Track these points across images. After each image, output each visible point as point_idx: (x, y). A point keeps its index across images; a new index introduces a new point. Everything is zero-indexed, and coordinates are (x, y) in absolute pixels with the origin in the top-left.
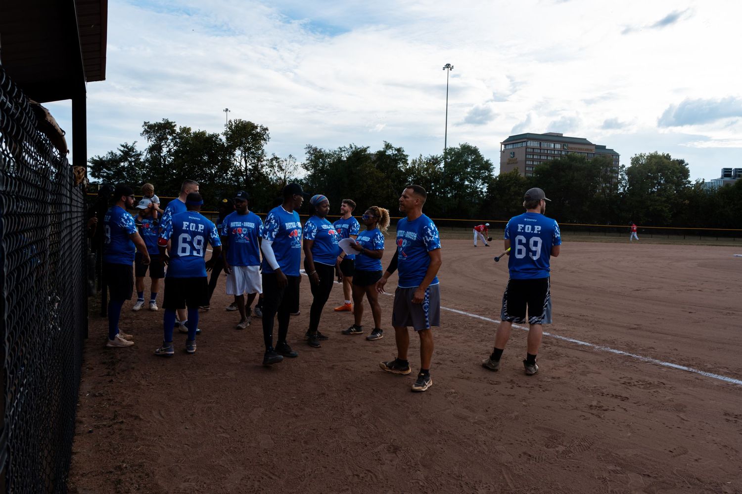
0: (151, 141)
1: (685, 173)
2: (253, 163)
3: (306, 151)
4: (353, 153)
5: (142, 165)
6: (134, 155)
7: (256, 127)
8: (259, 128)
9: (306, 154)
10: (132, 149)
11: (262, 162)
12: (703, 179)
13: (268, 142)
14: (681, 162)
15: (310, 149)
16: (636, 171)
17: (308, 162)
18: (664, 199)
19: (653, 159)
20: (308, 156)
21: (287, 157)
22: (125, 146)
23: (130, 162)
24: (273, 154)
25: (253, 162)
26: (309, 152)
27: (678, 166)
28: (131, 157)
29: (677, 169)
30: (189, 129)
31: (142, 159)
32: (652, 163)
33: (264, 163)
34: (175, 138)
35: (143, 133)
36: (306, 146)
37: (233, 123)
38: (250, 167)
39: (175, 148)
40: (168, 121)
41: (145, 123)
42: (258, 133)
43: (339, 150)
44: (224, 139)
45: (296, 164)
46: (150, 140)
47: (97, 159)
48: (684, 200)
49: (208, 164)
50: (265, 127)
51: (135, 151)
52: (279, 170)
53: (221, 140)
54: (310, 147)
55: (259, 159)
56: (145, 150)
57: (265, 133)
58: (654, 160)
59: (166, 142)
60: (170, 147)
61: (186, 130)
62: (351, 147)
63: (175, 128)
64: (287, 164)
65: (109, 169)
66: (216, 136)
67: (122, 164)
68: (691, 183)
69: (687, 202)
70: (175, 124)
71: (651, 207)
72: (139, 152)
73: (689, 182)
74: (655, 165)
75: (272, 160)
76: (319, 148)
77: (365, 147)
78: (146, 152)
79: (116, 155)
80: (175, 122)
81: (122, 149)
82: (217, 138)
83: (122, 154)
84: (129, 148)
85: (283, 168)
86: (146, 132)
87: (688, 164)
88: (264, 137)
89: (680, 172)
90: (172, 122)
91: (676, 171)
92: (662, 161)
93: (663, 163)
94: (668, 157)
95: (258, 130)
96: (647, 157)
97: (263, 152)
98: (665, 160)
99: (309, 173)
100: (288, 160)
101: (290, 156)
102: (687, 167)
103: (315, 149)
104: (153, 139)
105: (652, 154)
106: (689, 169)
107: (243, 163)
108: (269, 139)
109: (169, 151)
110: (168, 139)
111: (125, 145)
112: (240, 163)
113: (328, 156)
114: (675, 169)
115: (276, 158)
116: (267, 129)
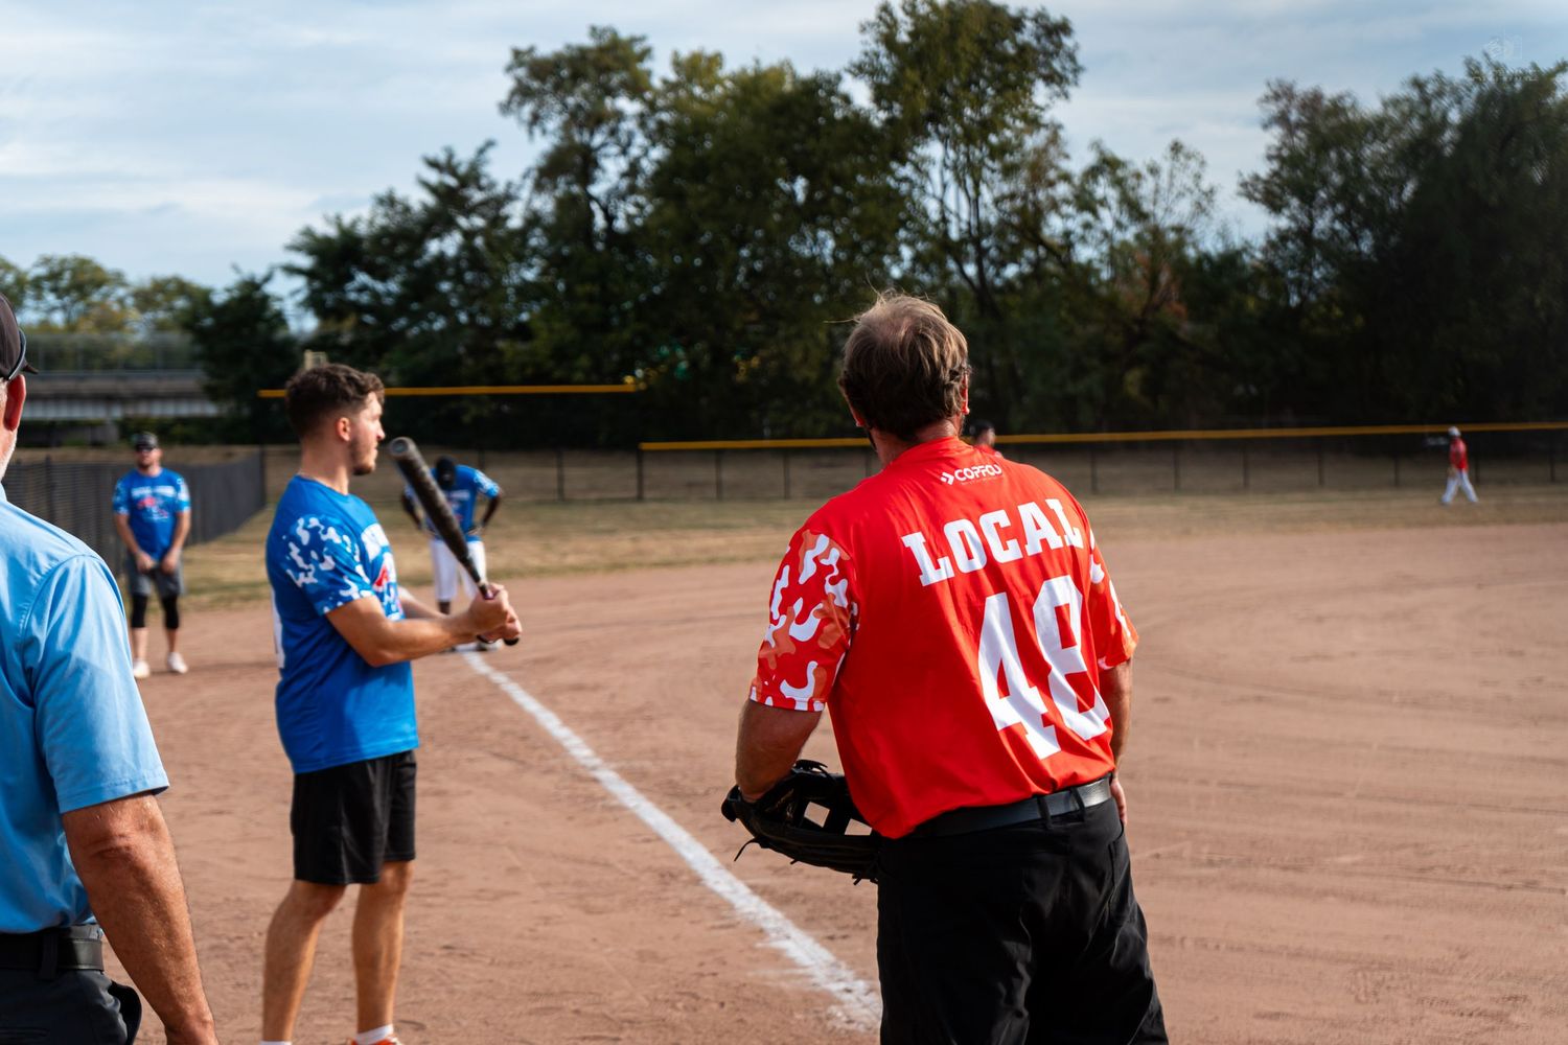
0: (544, 132)
2: (1012, 196)
3: (1265, 117)
4: (1485, 100)
5: (514, 246)
6: (484, 203)
7: (1017, 24)
8: (1029, 25)
9: (1266, 127)
10: (472, 177)
11: (1051, 184)
13: (1071, 90)
15: (1283, 103)
17: (1275, 165)
20: (1275, 135)
21: (1160, 155)
22: (448, 167)
23: (469, 235)
24: (1096, 145)
25: (1006, 188)
26: (1282, 119)
28: (468, 212)
30: (716, 60)
31: (515, 216)
33: (1062, 190)
34: (652, 107)
35: (509, 102)
36: (1264, 91)
37: (900, 15)
38: (991, 215)
39: (658, 153)
40: (615, 34)
41: (517, 53)
42: (1023, 49)
43: (1415, 94)
44: (860, 94)
45: (1205, 185)
46: (537, 131)
47: (331, 231)
49: (810, 215)
50: (1055, 16)
51: (484, 182)
52: (1125, 219)
53: (847, 99)
54: (1283, 93)
55: (1038, 171)
56: (525, 176)
57: (1059, 45)
59: (613, 132)
60: (635, 151)
61: (697, 68)
62: (1475, 74)
63: (646, 65)
64: (1157, 191)
65: (381, 274)
66: (830, 84)
67: (434, 247)
70: (646, 44)
72: (500, 189)
75: (1093, 173)
76: (1330, 92)
77: (1546, 65)
78: (529, 183)
79: (407, 209)
80: (642, 39)
81: (433, 177)
82: (832, 92)
83: (430, 200)
84: (463, 169)
85: (1146, 207)
86: (522, 92)
88: (1056, 65)
90: (633, 40)
95: (1027, 36)
97: (1054, 139)
99: (1284, 222)
100: (1165, 166)
101: (1176, 148)
103: (1313, 103)
104: (554, 123)
107: (957, 201)
108: (1077, 70)
109: (633, 170)
110: (619, 116)
111: (442, 158)
112: (941, 201)
113: (1375, 128)
115: (1108, 165)
116: (1064, 28)
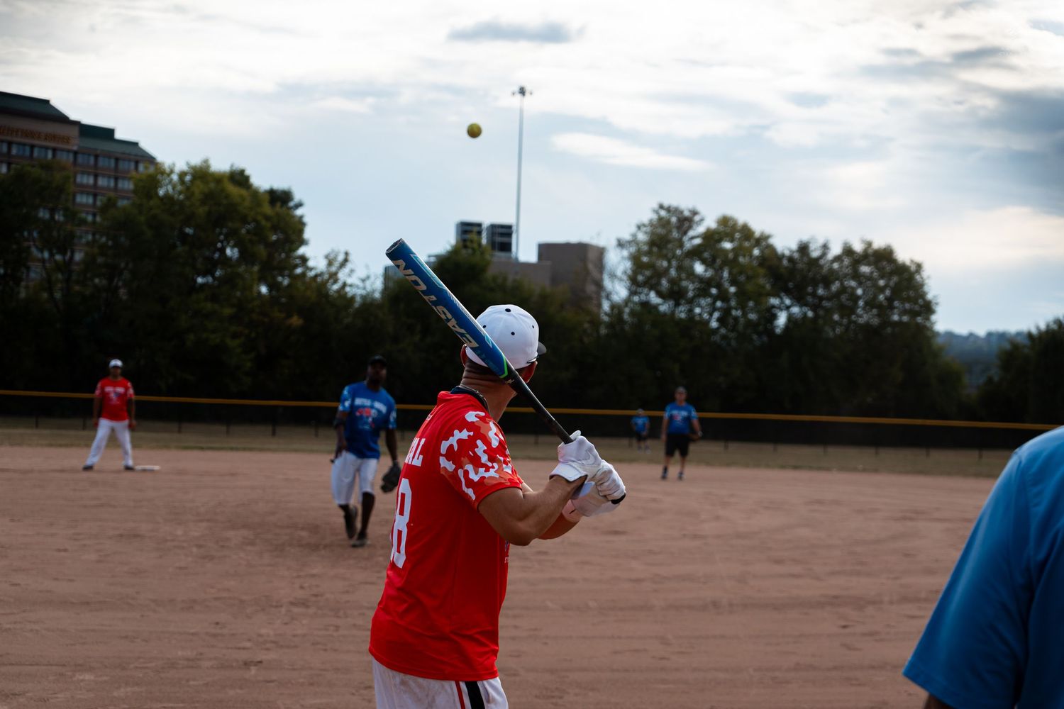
1: (293, 232)
12: (347, 254)
14: (281, 198)
16: (142, 219)
18: (228, 311)
19: (198, 182)
27: (267, 209)
29: (267, 218)
32: (193, 194)
48: (289, 316)
58: (199, 188)
68: (311, 264)
69: (296, 321)
71: (191, 337)
73: (304, 260)
74: (203, 202)
87: (299, 205)
89: (275, 228)
91: (264, 222)
92: (223, 190)
93: (227, 196)
94: (239, 178)
96: (182, 175)
98: (233, 190)
102: (299, 212)
105: (196, 166)
106: (305, 220)
114: (259, 218)
